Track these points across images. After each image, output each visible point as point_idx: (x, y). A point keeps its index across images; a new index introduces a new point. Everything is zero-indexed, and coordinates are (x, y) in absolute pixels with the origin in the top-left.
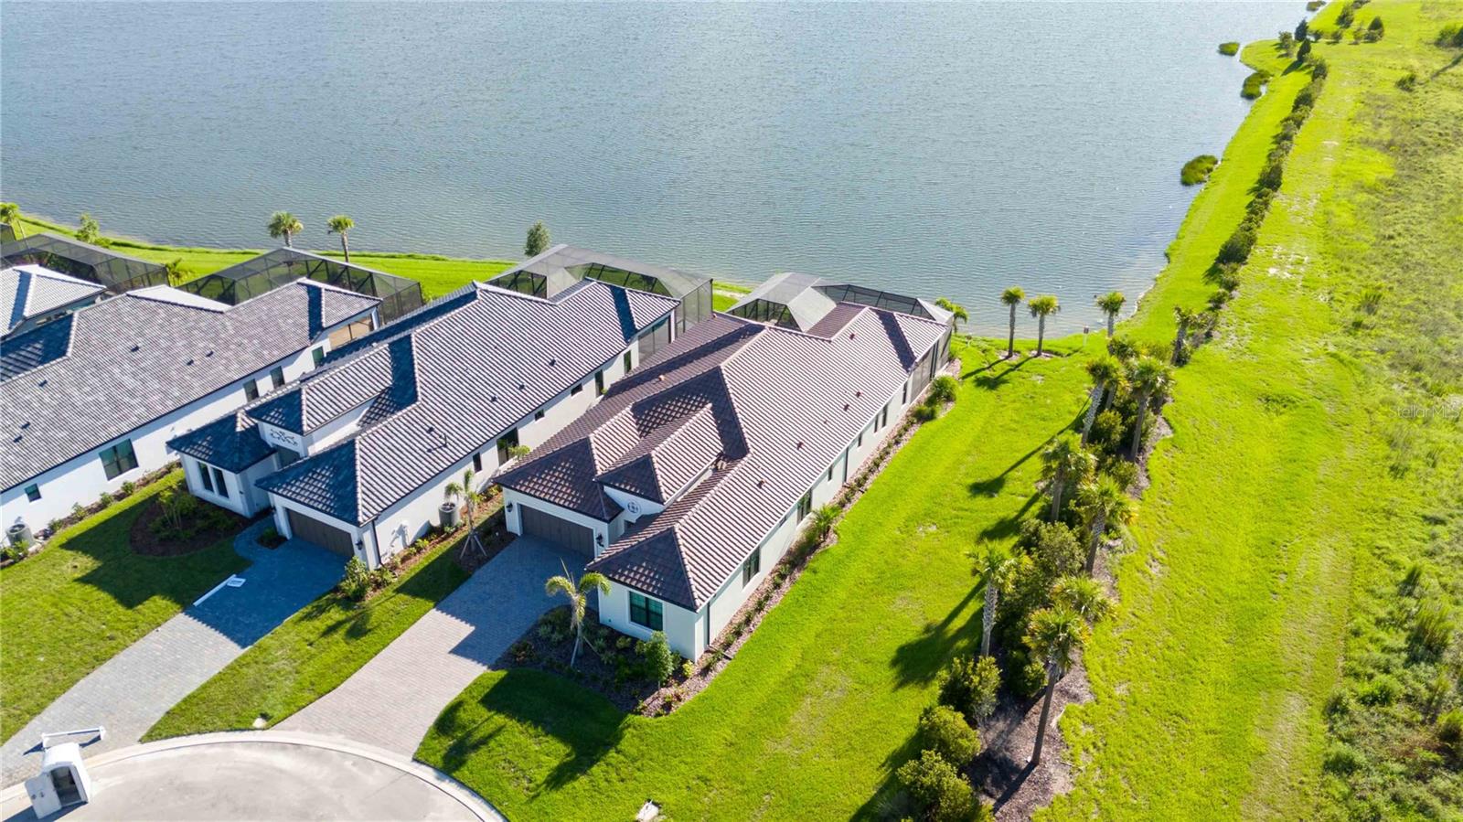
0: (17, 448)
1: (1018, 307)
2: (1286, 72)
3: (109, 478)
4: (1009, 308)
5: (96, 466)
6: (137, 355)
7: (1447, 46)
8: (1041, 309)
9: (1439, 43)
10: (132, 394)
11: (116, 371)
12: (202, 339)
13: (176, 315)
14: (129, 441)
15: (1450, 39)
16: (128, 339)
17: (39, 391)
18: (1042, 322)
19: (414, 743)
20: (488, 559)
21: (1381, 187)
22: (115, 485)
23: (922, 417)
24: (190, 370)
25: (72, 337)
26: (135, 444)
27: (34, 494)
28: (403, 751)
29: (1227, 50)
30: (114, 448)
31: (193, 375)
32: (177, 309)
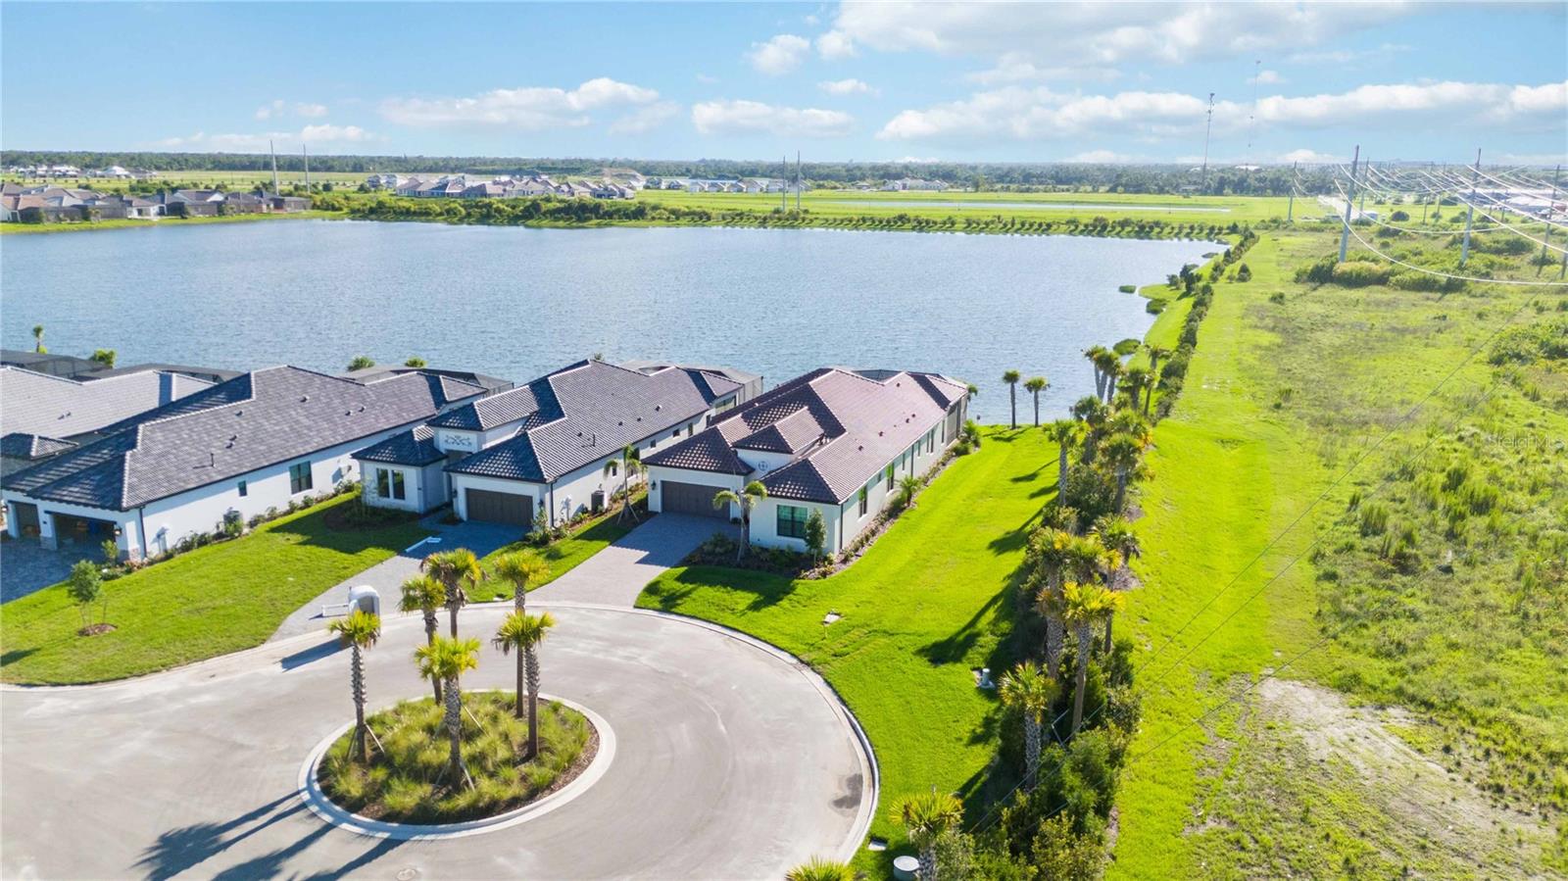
0: (229, 452)
1: (1016, 385)
2: (1179, 299)
3: (293, 493)
4: (1009, 385)
5: (284, 479)
6: (306, 405)
7: (1304, 282)
8: (1035, 386)
9: (1297, 281)
10: (309, 428)
11: (293, 413)
12: (353, 401)
13: (328, 383)
14: (309, 464)
15: (1305, 277)
16: (296, 393)
17: (237, 419)
18: (1036, 397)
19: (633, 600)
20: (641, 523)
21: (1275, 348)
22: (299, 498)
23: (960, 452)
24: (349, 418)
25: (253, 387)
26: (315, 467)
27: (243, 492)
28: (627, 605)
29: (1127, 290)
30: (299, 466)
31: (353, 422)
32: (328, 379)
